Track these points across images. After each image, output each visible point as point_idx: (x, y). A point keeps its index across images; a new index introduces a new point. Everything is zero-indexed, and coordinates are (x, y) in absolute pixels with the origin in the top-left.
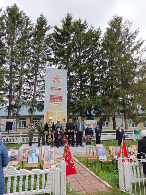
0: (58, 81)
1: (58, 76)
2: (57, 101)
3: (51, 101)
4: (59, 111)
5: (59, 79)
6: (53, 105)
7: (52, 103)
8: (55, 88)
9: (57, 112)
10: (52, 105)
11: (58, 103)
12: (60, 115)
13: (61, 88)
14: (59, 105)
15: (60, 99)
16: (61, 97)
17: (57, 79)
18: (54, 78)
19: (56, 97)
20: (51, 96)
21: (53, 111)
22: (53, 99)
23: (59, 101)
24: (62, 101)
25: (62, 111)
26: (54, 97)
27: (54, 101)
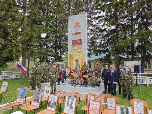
0: (78, 26)
1: (78, 21)
2: (78, 45)
3: (72, 45)
4: (79, 54)
5: (79, 23)
6: (74, 48)
9: (77, 54)
11: (78, 46)
12: (80, 57)
13: (80, 32)
16: (81, 40)
17: (77, 24)
18: (75, 24)
20: (73, 41)
21: (75, 54)
23: (79, 45)
24: (81, 44)
25: (82, 53)
26: (75, 42)
27: (75, 45)
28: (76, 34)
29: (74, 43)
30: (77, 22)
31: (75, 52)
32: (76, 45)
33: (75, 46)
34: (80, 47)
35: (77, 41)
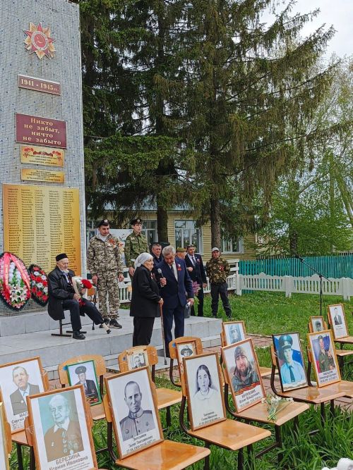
0: (46, 52)
2: (46, 145)
3: (19, 140)
4: (53, 188)
5: (51, 40)
7: (26, 150)
8: (36, 82)
9: (46, 189)
10: (25, 160)
11: (49, 150)
12: (61, 204)
13: (57, 86)
14: (53, 161)
15: (56, 137)
17: (40, 40)
18: (28, 33)
19: (41, 125)
20: (21, 120)
21: (33, 188)
22: (30, 130)
23: (54, 146)
24: (63, 146)
25: (67, 189)
26: (35, 125)
27: (34, 143)
28: (36, 88)
29: (28, 133)
30: (40, 29)
32: (40, 144)
33: (37, 149)
34: (59, 158)
35: (44, 126)
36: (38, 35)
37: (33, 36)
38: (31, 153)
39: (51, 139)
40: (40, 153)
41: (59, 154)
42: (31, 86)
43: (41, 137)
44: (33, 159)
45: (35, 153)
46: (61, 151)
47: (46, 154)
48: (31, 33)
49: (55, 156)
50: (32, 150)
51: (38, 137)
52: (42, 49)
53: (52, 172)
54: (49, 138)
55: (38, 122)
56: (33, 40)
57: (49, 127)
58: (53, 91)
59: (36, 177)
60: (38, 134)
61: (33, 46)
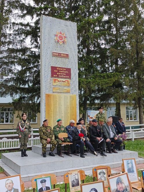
0: (63, 42)
3: (52, 76)
4: (66, 95)
5: (65, 37)
6: (57, 83)
7: (55, 80)
8: (59, 54)
9: (63, 95)
10: (55, 84)
11: (64, 80)
12: (69, 101)
13: (67, 55)
14: (66, 84)
15: (67, 75)
16: (69, 70)
17: (61, 38)
18: (56, 35)
19: (61, 70)
20: (53, 68)
21: (58, 95)
22: (57, 72)
23: (66, 78)
24: (70, 78)
25: (71, 95)
26: (58, 70)
27: (58, 77)
28: (59, 55)
29: (56, 73)
30: (61, 33)
31: (59, 91)
32: (62, 78)
33: (59, 79)
34: (68, 83)
35: (62, 70)
36: (60, 36)
37: (58, 36)
38: (57, 81)
39: (65, 76)
40: (60, 81)
41: (68, 81)
42: (57, 55)
43: (61, 75)
44: (58, 83)
45: (58, 81)
46: (69, 80)
47: (63, 81)
48: (57, 35)
49: (66, 82)
50: (57, 80)
51: (60, 75)
52: (62, 41)
53: (65, 88)
54: (64, 75)
55: (60, 69)
56: (58, 38)
57: (64, 71)
58: (66, 57)
59: (59, 90)
60: (60, 74)
61: (58, 40)
